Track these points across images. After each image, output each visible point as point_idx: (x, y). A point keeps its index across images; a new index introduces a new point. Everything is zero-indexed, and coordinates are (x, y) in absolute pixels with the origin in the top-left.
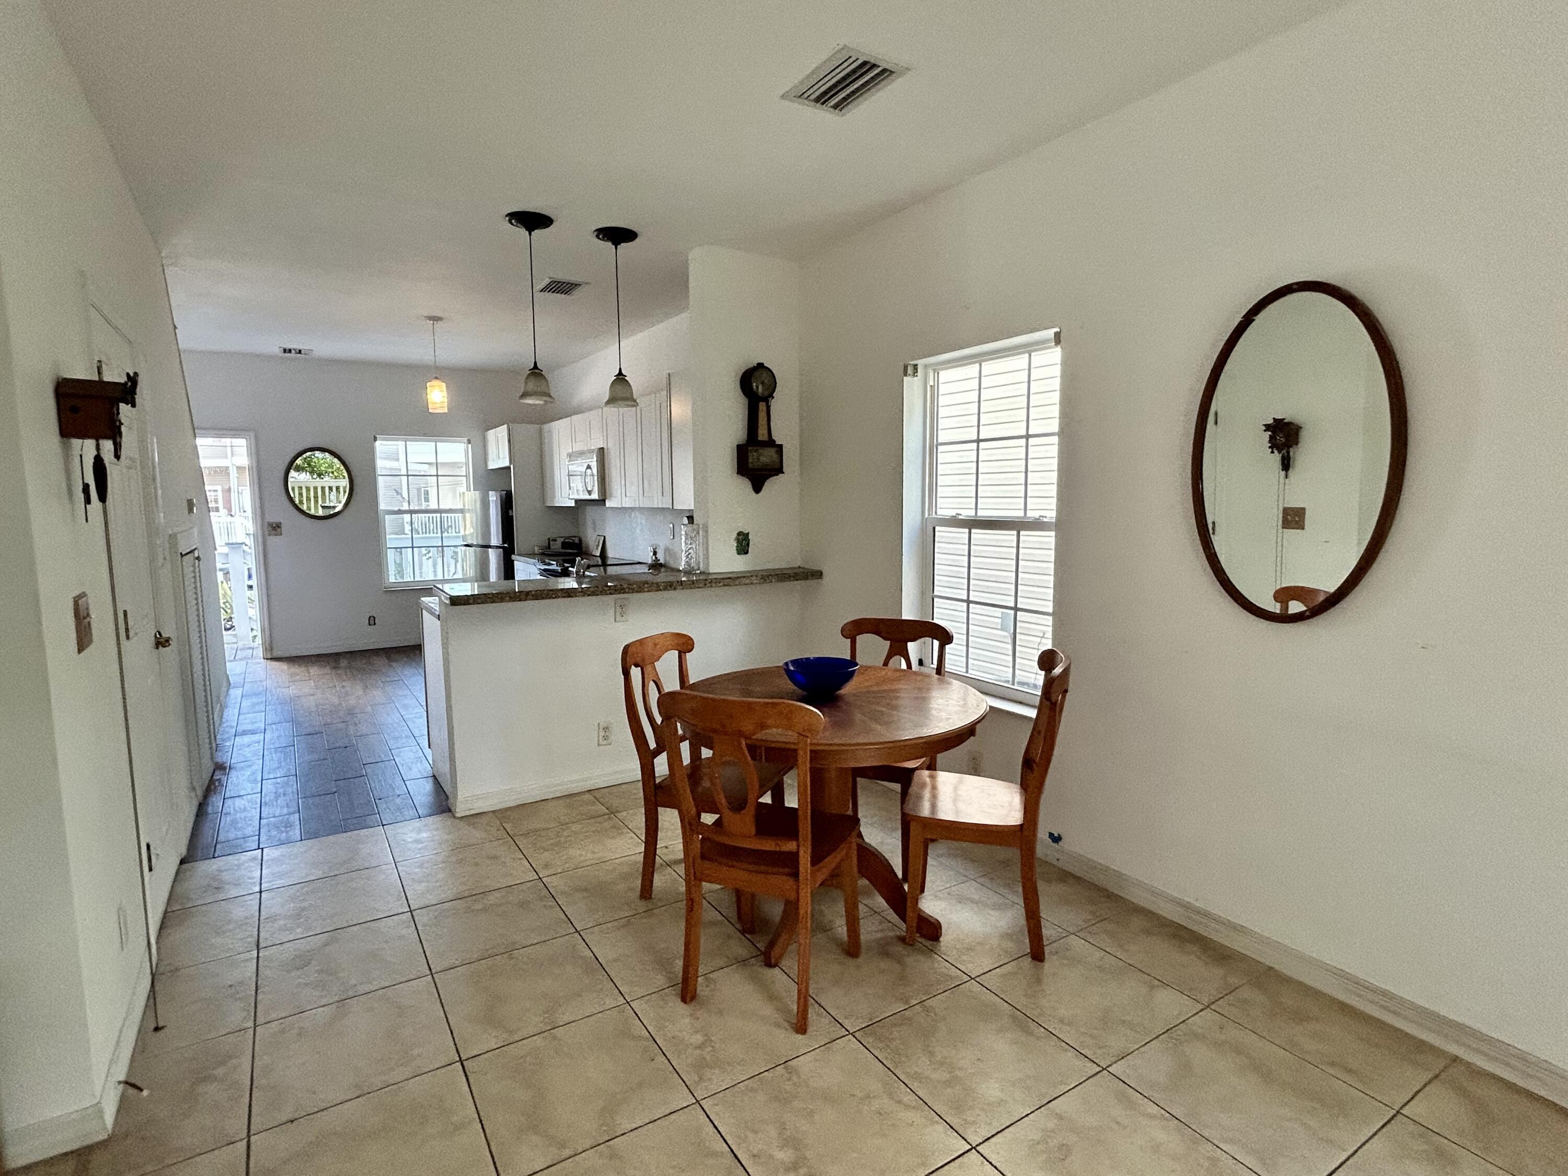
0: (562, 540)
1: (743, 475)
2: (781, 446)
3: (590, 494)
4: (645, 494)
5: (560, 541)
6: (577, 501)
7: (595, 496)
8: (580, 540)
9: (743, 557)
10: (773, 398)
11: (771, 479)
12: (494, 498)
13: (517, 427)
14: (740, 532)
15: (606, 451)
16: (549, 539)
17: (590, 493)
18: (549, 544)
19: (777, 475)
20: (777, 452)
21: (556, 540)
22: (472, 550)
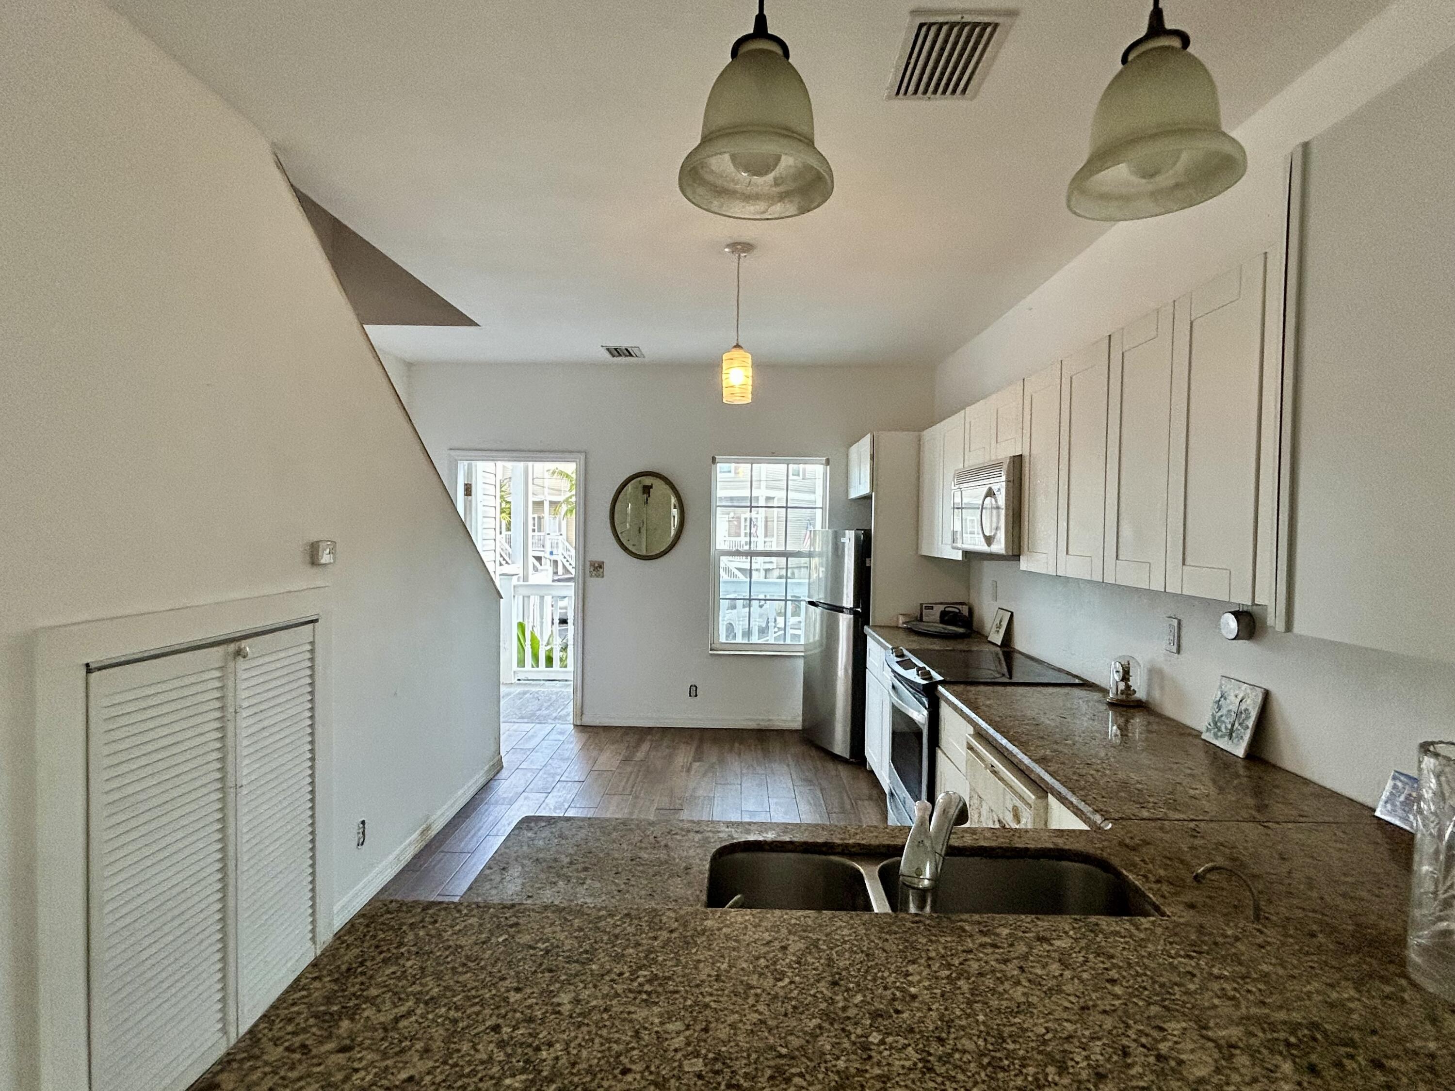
0: (942, 607)
3: (989, 544)
5: (938, 610)
6: (966, 553)
7: (999, 547)
8: (971, 611)
12: (849, 540)
13: (885, 437)
15: (1026, 460)
16: (922, 605)
17: (989, 540)
18: (921, 614)
21: (932, 608)
22: (818, 610)
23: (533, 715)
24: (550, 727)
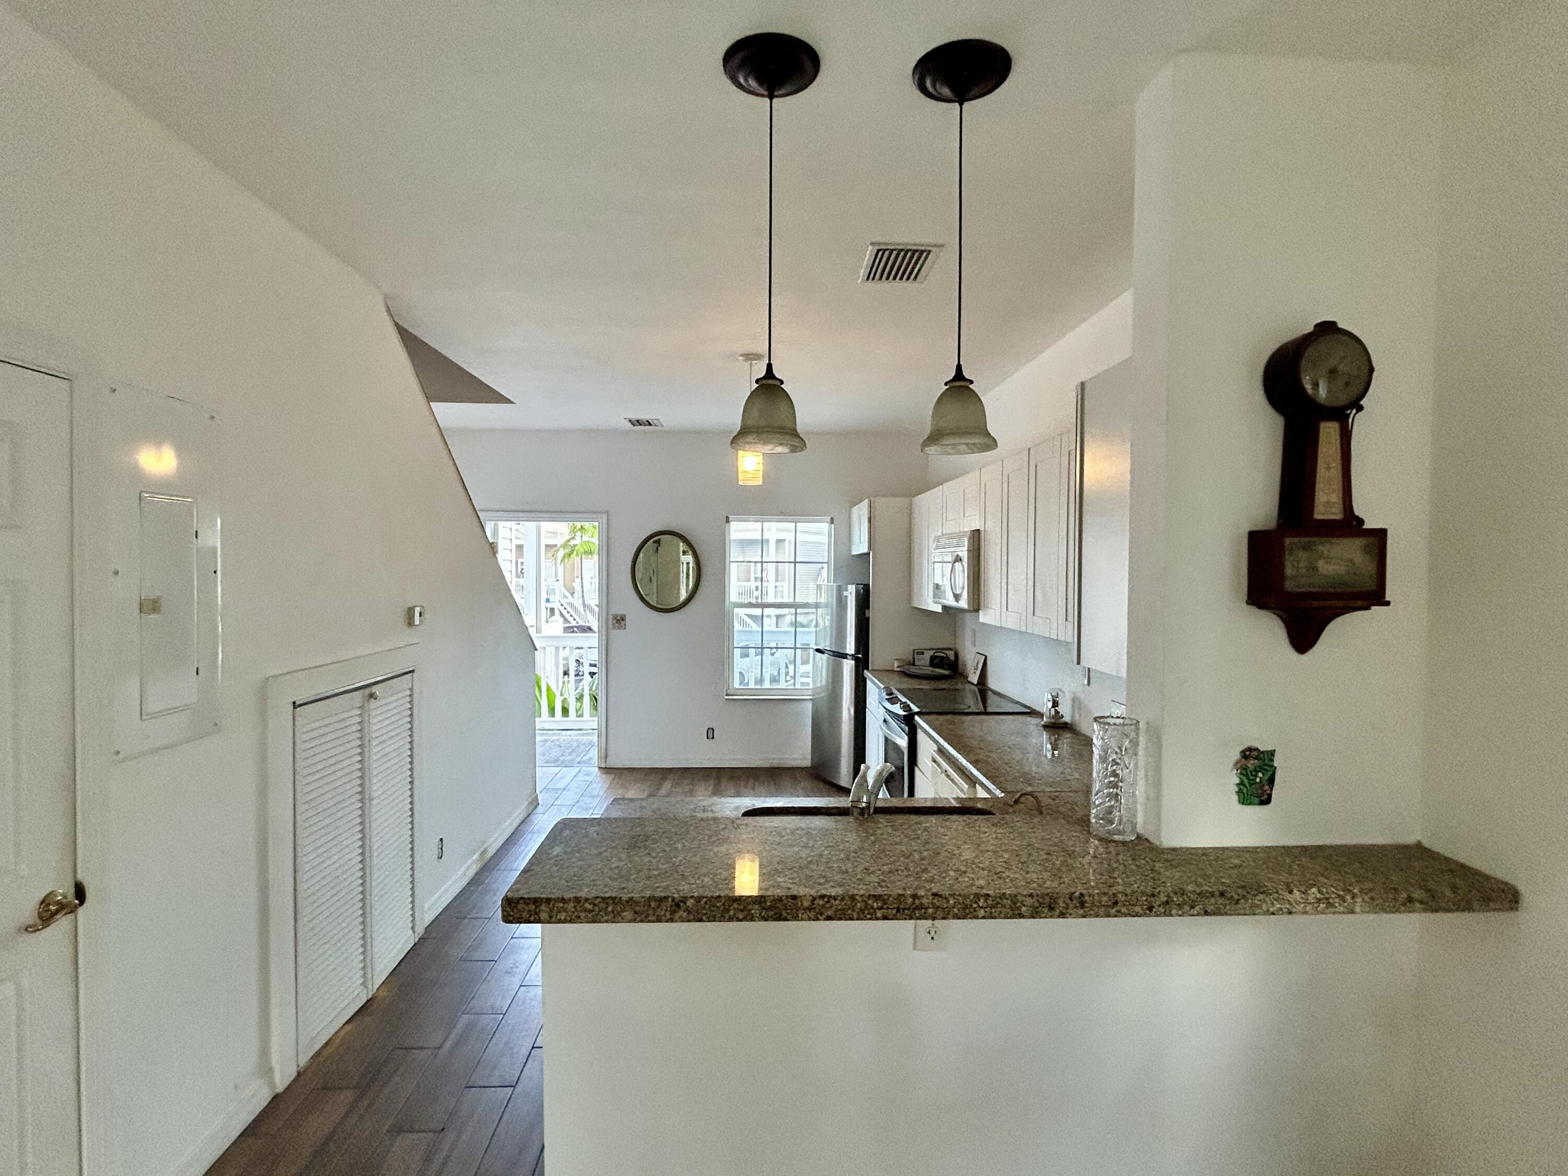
0: (931, 653)
1: (1261, 606)
2: (1381, 534)
3: (957, 600)
4: (1038, 613)
5: (928, 655)
6: (945, 608)
7: (965, 603)
8: (956, 655)
9: (1254, 811)
10: (1360, 408)
11: (1339, 620)
12: (851, 593)
13: (880, 502)
14: (1250, 749)
15: (982, 534)
16: (914, 650)
17: (957, 597)
18: (914, 659)
19: (1367, 608)
20: (1367, 550)
21: (923, 653)
22: (825, 656)
23: (557, 760)
24: (576, 770)
